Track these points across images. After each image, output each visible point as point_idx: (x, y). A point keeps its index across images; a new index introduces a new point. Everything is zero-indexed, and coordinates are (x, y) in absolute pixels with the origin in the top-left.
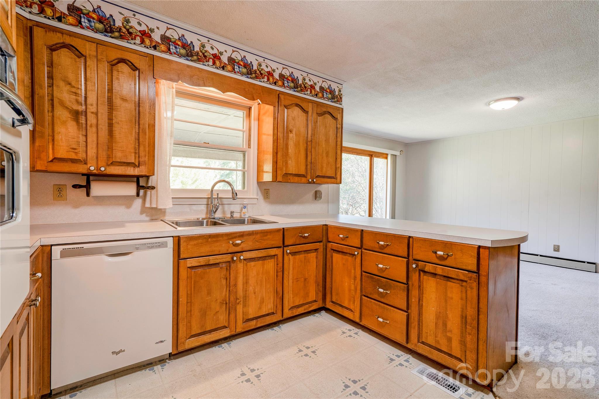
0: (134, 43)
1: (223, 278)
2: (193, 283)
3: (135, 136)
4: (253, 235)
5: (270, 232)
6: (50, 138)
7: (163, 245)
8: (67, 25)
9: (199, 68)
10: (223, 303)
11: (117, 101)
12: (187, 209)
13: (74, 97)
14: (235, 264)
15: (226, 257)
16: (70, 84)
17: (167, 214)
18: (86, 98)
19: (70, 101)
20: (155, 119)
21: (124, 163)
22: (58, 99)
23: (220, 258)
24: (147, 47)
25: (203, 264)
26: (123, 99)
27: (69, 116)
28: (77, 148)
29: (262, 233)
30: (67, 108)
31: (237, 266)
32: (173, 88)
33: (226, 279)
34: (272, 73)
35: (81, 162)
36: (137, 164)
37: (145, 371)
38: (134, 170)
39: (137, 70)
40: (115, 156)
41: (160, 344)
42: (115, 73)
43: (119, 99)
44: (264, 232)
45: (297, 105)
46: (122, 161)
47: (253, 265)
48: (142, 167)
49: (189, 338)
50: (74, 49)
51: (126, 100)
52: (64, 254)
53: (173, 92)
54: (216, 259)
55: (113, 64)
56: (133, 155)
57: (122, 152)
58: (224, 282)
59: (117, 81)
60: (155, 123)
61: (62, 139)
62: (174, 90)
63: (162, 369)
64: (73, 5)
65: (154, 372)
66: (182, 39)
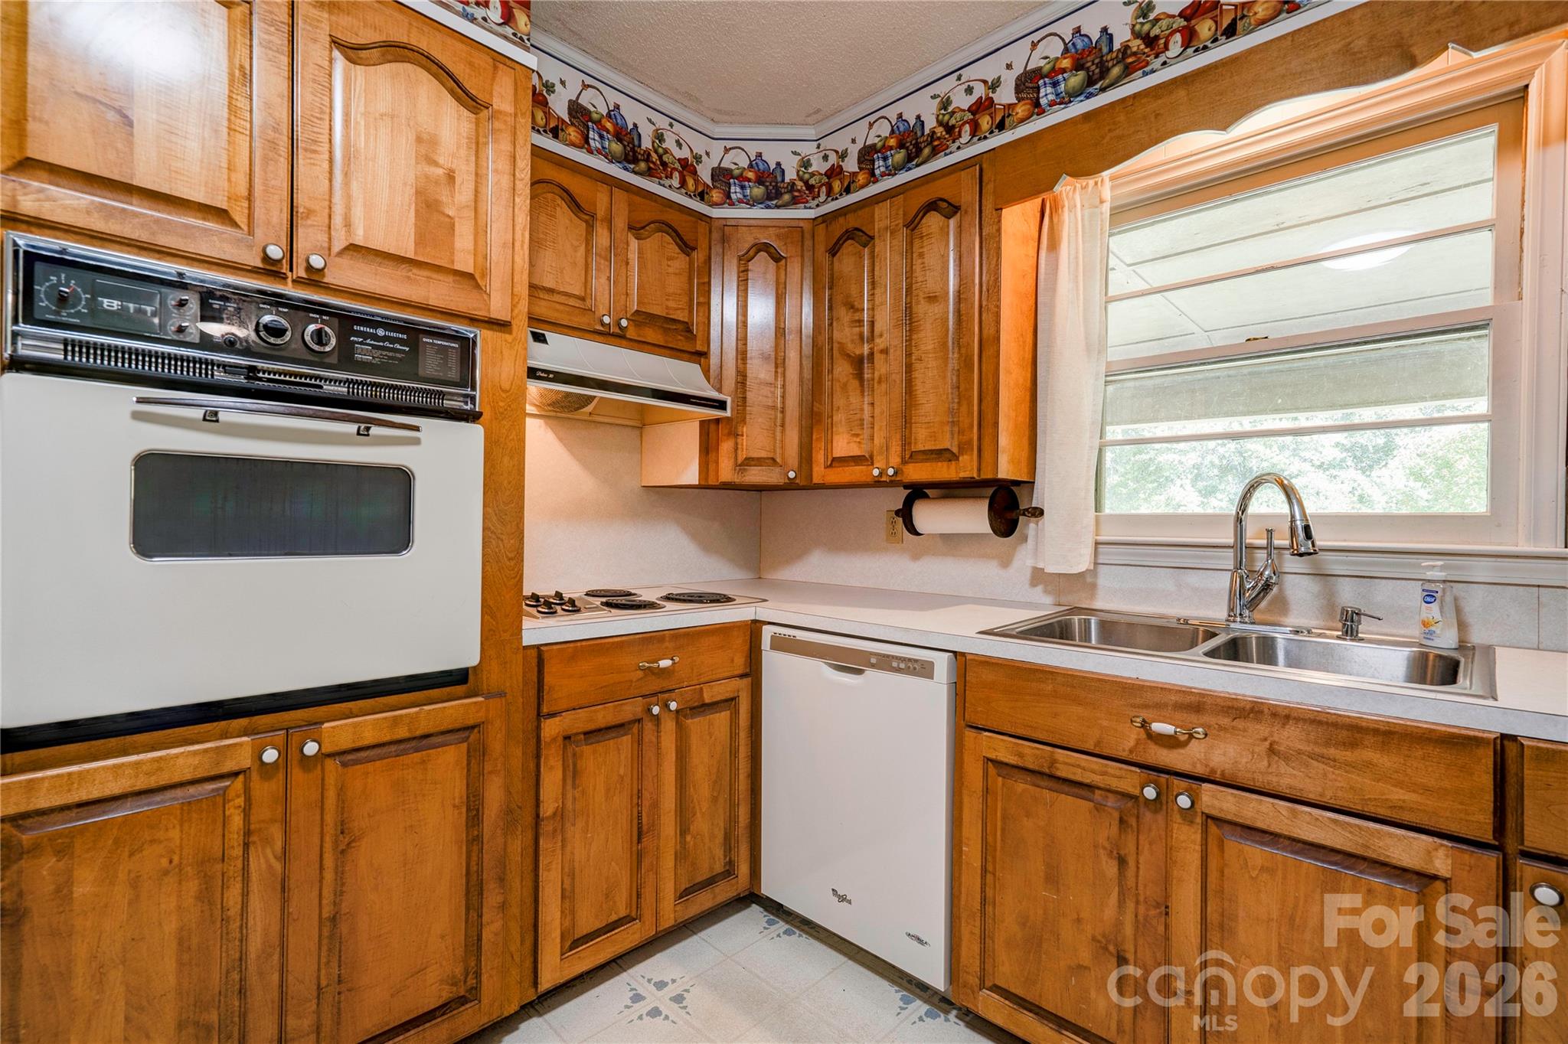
0: (958, 148)
1: (1105, 848)
3: (952, 380)
4: (1258, 720)
6: (830, 420)
7: (924, 670)
8: (857, 191)
10: (1106, 949)
11: (922, 308)
12: (1164, 581)
13: (858, 329)
14: (1160, 817)
15: (1118, 773)
16: (852, 307)
18: (872, 323)
19: (852, 341)
21: (932, 451)
22: (839, 343)
23: (1095, 767)
24: (986, 136)
25: (1031, 766)
26: (929, 297)
27: (851, 371)
28: (860, 432)
30: (848, 356)
31: (1168, 829)
32: (1102, 202)
33: (1122, 861)
35: (867, 460)
36: (955, 450)
37: (897, 992)
38: (948, 467)
39: (955, 213)
40: (916, 439)
41: (915, 943)
42: (917, 243)
43: (922, 302)
46: (926, 448)
47: (1259, 862)
48: (965, 457)
49: (990, 989)
50: (861, 234)
51: (936, 296)
52: (780, 644)
53: (1102, 213)
54: (1079, 766)
55: (913, 224)
56: (947, 428)
57: (926, 425)
58: (1111, 869)
59: (920, 261)
61: (841, 421)
62: (1106, 208)
63: (917, 1020)
64: (865, 147)
65: (902, 1008)
66: (1073, 44)
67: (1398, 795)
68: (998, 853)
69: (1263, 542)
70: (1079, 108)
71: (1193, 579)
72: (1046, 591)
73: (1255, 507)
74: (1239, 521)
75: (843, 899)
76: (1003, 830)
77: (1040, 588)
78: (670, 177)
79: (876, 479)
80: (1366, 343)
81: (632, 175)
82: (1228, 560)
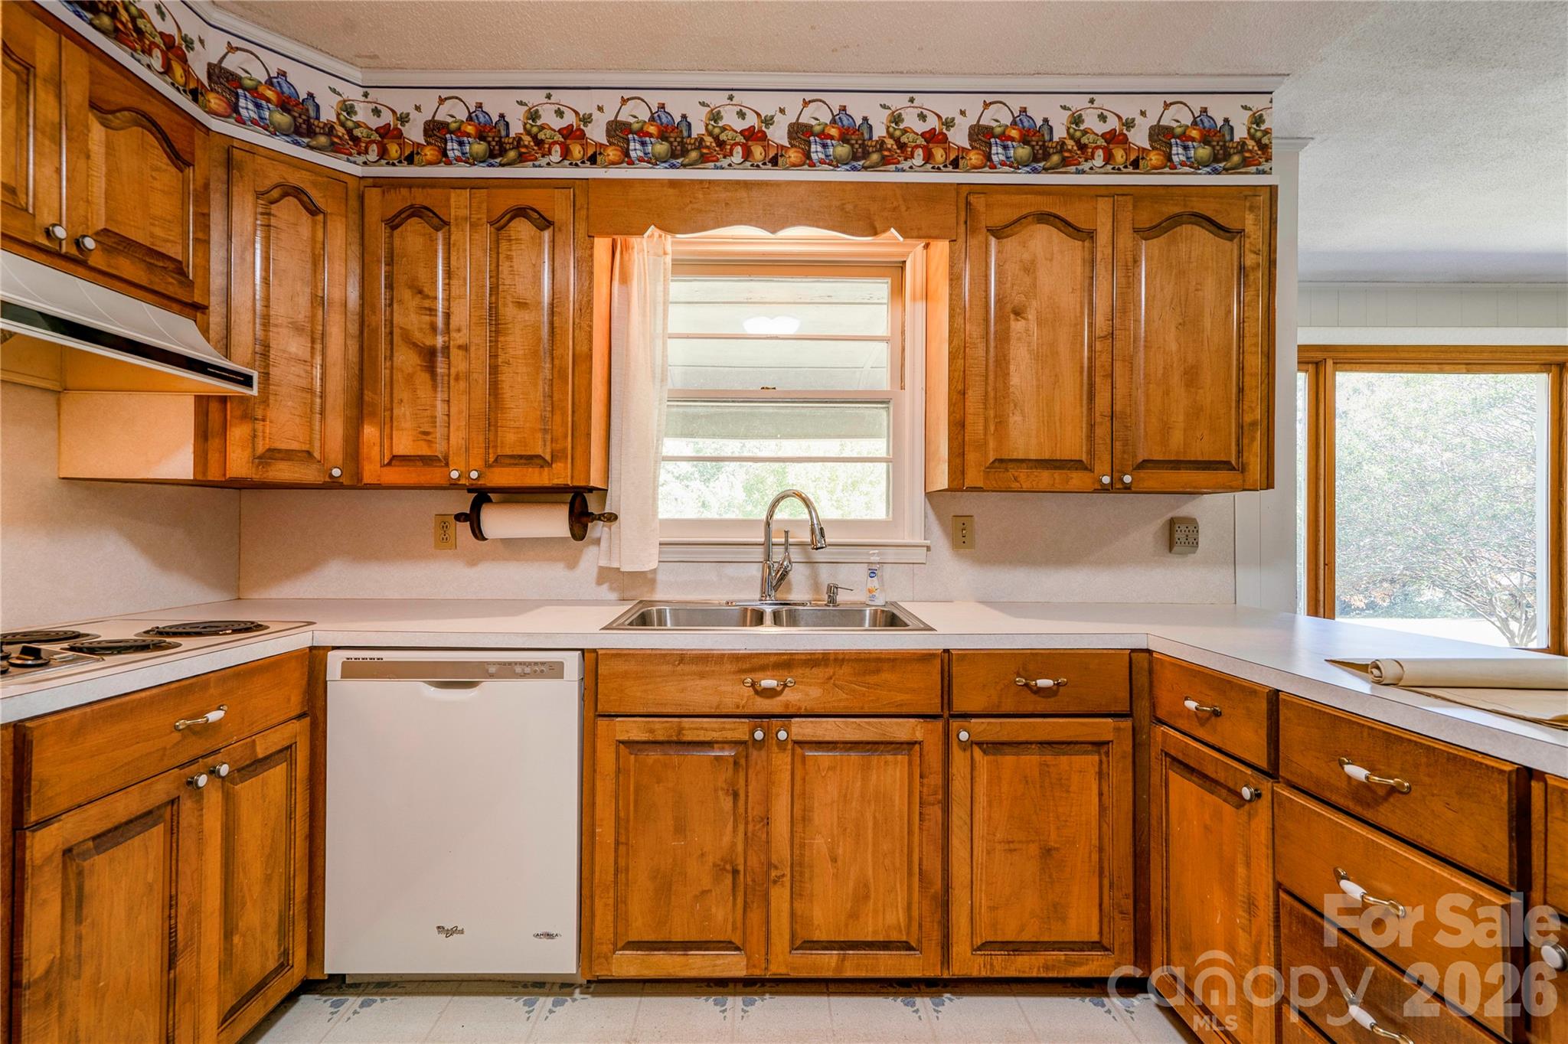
0: (548, 164)
1: (722, 789)
2: (632, 788)
3: (544, 388)
4: (826, 665)
5: (889, 660)
6: (387, 413)
7: (554, 671)
8: (423, 166)
9: (701, 182)
10: (724, 869)
11: (509, 311)
12: (709, 573)
13: (428, 318)
14: (763, 753)
15: (732, 726)
16: (420, 292)
17: (659, 586)
18: (447, 316)
19: (421, 330)
20: (591, 341)
21: (521, 457)
22: (401, 328)
23: (716, 726)
24: (576, 165)
25: (661, 738)
26: (519, 302)
27: (419, 362)
28: (431, 430)
29: (861, 660)
30: (415, 345)
31: (769, 760)
32: (665, 253)
33: (736, 795)
34: (941, 133)
35: (440, 460)
36: (548, 458)
37: (517, 1001)
38: (541, 473)
39: (548, 227)
40: (502, 443)
41: (545, 940)
42: (504, 245)
43: (510, 305)
44: (868, 660)
45: (1045, 218)
46: (515, 453)
47: (827, 764)
48: (559, 464)
49: (623, 948)
50: (431, 215)
51: (526, 303)
52: (351, 671)
53: (665, 263)
54: (702, 728)
55: (500, 225)
56: (539, 435)
57: (516, 430)
58: (727, 803)
59: (508, 263)
60: (591, 350)
61: (404, 415)
62: (669, 259)
63: (548, 1014)
64: (433, 121)
65: (529, 1012)
66: (659, 116)
67: (900, 697)
68: (631, 823)
69: (783, 540)
70: (662, 173)
71: (730, 570)
72: (611, 589)
73: (778, 516)
74: (768, 524)
75: (450, 932)
76: (636, 801)
77: (605, 586)
78: (148, 52)
79: (453, 482)
80: (826, 402)
81: (90, 28)
82: (758, 554)
